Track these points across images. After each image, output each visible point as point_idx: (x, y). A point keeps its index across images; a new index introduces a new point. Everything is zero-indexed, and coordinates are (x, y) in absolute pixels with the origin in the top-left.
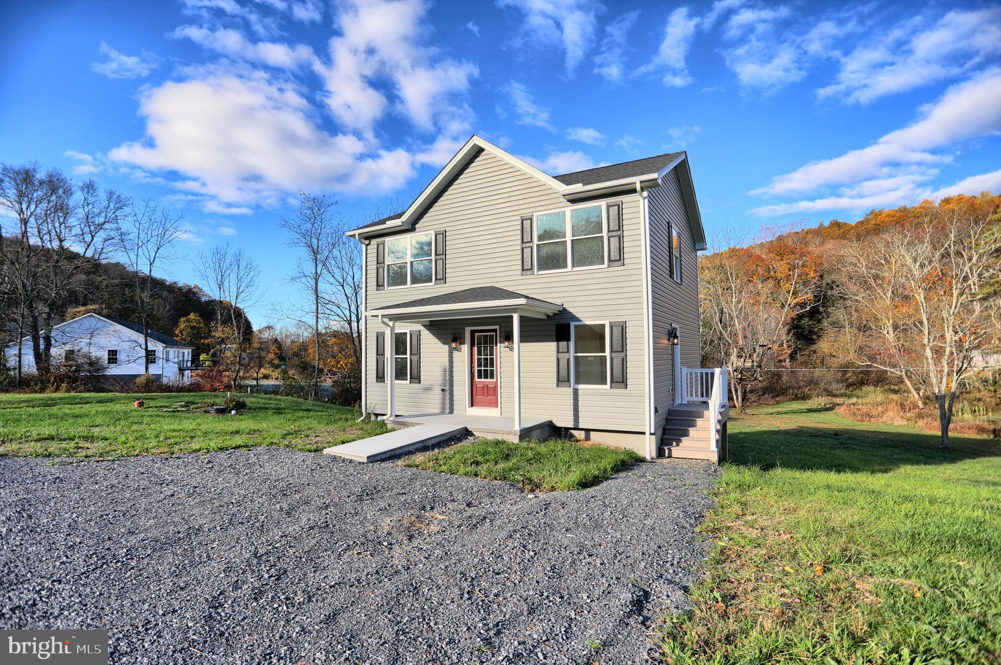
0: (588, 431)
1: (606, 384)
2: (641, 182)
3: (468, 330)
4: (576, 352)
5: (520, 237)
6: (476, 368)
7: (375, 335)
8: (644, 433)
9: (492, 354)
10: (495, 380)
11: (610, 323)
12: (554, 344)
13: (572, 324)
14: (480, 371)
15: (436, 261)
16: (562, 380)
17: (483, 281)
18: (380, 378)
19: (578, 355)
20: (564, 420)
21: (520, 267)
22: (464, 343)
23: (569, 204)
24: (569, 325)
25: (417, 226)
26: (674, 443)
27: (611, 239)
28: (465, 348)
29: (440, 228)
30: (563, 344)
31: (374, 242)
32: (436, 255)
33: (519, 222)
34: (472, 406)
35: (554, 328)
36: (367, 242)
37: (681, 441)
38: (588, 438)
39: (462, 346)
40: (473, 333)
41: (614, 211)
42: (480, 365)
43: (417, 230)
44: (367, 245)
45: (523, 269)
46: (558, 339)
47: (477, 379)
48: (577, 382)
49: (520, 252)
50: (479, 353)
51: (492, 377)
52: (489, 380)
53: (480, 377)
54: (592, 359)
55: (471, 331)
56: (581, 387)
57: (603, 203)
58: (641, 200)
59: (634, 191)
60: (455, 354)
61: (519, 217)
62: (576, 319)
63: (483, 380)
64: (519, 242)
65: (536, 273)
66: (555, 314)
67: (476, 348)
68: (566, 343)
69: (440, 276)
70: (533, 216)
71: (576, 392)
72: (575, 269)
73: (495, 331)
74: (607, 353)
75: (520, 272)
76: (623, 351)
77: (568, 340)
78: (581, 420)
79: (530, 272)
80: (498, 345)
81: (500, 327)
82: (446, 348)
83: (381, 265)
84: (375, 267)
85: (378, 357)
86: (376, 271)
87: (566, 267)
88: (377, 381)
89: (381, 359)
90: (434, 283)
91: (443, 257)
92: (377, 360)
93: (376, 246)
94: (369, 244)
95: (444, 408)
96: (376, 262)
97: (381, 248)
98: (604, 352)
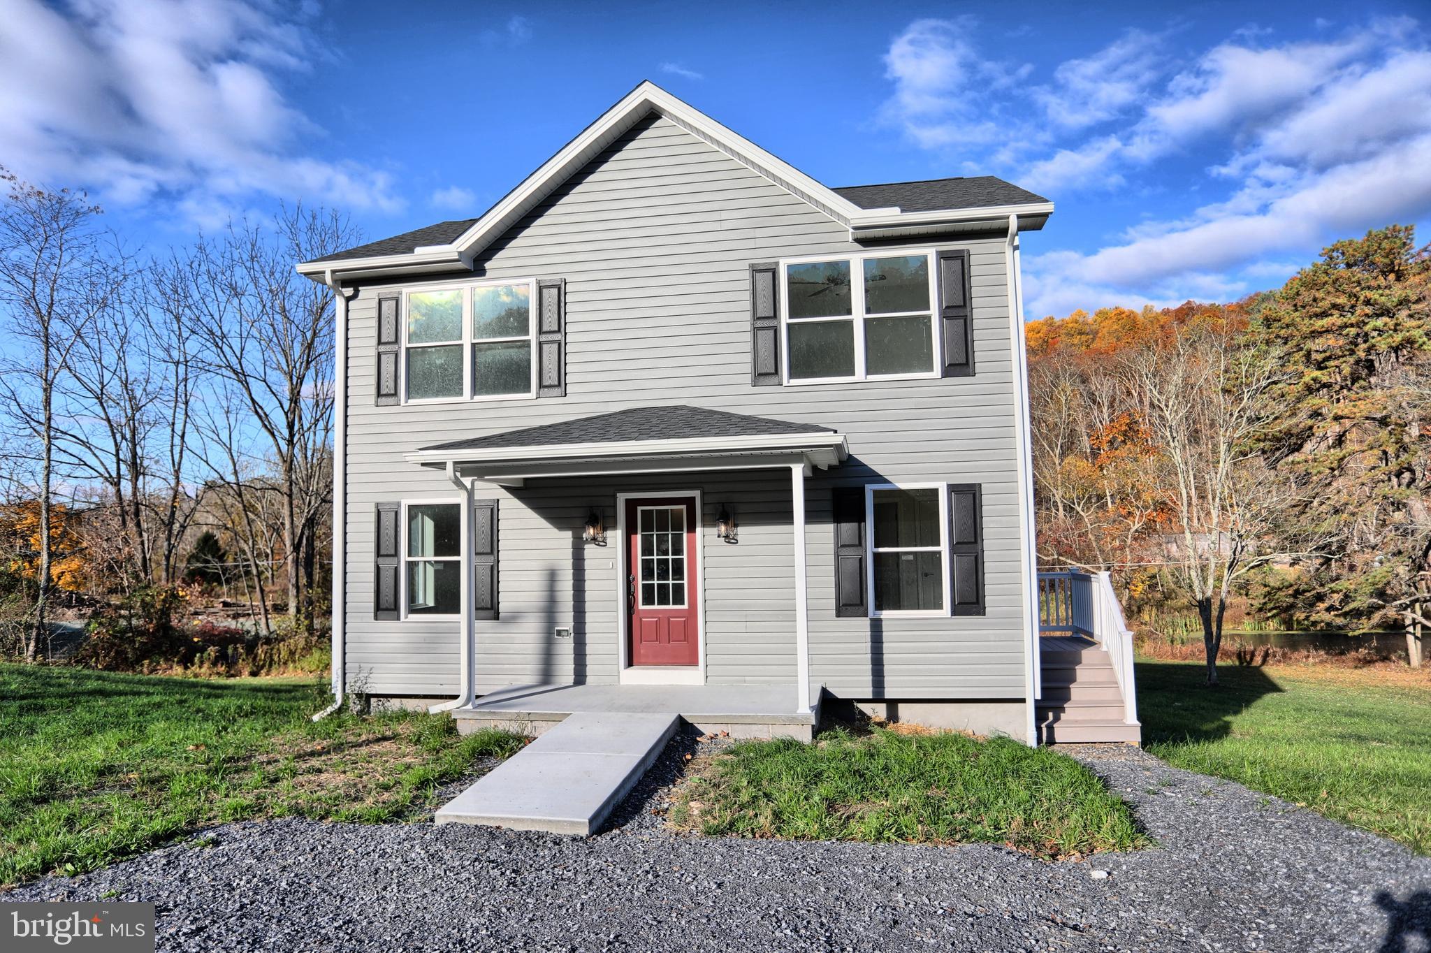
0: (893, 704)
1: (940, 607)
2: (1019, 217)
3: (622, 498)
4: (877, 545)
5: (747, 306)
6: (640, 582)
7: (373, 509)
8: (1023, 701)
9: (678, 550)
10: (686, 606)
11: (949, 487)
12: (830, 527)
13: (870, 489)
14: (648, 590)
15: (540, 345)
16: (848, 606)
17: (668, 394)
18: (385, 607)
19: (881, 550)
20: (851, 685)
21: (750, 369)
22: (614, 527)
23: (858, 247)
24: (862, 490)
25: (488, 265)
26: (1051, 715)
28: (616, 537)
29: (552, 274)
30: (848, 528)
31: (369, 294)
32: (541, 331)
33: (747, 275)
34: (630, 663)
35: (829, 495)
36: (349, 291)
37: (1063, 710)
38: (893, 716)
39: (607, 535)
40: (631, 505)
41: (952, 268)
42: (648, 573)
43: (488, 274)
44: (348, 299)
45: (758, 374)
46: (838, 518)
47: (641, 607)
48: (879, 606)
49: (748, 337)
50: (647, 550)
51: (679, 600)
52: (671, 607)
53: (648, 600)
54: (911, 557)
55: (630, 502)
56: (886, 614)
57: (930, 252)
58: (1008, 252)
59: (1002, 232)
60: (590, 551)
61: (746, 265)
62: (877, 478)
63: (656, 607)
64: (747, 317)
65: (785, 382)
66: (831, 468)
67: (639, 537)
68: (855, 525)
69: (551, 377)
70: (777, 264)
71: (876, 626)
72: (872, 378)
73: (690, 502)
74: (943, 547)
75: (749, 379)
76: (975, 542)
77: (861, 518)
78: (888, 680)
79: (772, 381)
80: (699, 530)
81: (703, 494)
82: (567, 536)
83: (389, 348)
84: (373, 352)
85: (381, 560)
86: (374, 361)
87: (853, 373)
88: (376, 618)
89: (387, 564)
90: (538, 393)
91: (559, 337)
92: (378, 569)
93: (375, 304)
94: (354, 297)
95: (547, 675)
96: (374, 341)
97: (388, 307)
98: (938, 544)
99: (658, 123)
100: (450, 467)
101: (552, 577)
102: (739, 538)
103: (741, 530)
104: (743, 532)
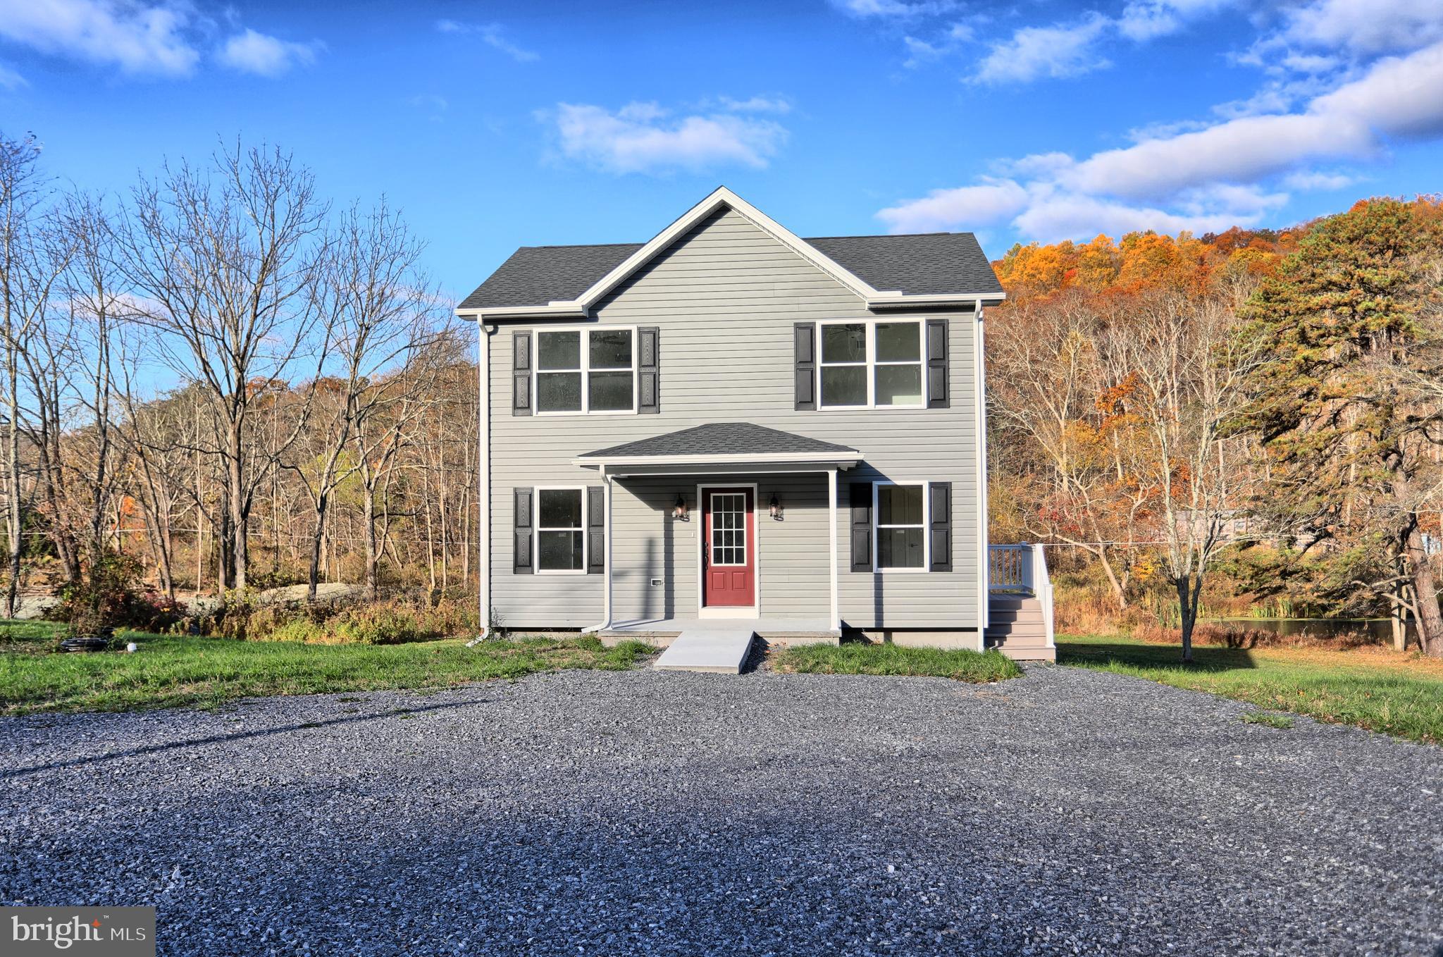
0: (888, 632)
1: (922, 565)
2: (983, 301)
3: (700, 487)
4: (880, 522)
5: (792, 352)
6: (712, 547)
7: (512, 492)
8: (975, 630)
9: (740, 524)
10: (745, 564)
11: (930, 484)
12: (848, 511)
13: (876, 484)
14: (718, 552)
15: (640, 375)
16: (860, 564)
18: (522, 566)
19: (883, 526)
20: (863, 618)
21: (793, 397)
22: (695, 508)
23: (871, 313)
24: (870, 485)
25: (599, 314)
27: (932, 370)
28: (696, 515)
29: (649, 323)
30: (860, 511)
31: (506, 331)
32: (640, 365)
33: (793, 331)
34: (705, 604)
35: (852, 488)
36: (490, 328)
39: (691, 512)
40: (706, 492)
41: (936, 331)
42: (718, 540)
43: (600, 319)
44: (490, 334)
45: (796, 401)
46: (854, 505)
47: (713, 564)
48: (880, 565)
49: (793, 375)
50: (717, 524)
51: (740, 560)
52: (734, 565)
53: (718, 560)
54: (903, 532)
55: (704, 490)
56: (885, 570)
57: (921, 319)
58: (975, 322)
59: (970, 310)
60: (677, 525)
61: (792, 323)
62: (881, 477)
63: (723, 565)
64: (792, 360)
65: (818, 408)
66: (850, 469)
67: (712, 515)
68: (865, 509)
69: (648, 399)
70: (814, 323)
71: (879, 579)
72: (879, 407)
73: (749, 491)
74: (925, 525)
75: (793, 405)
76: (946, 522)
77: (870, 505)
78: (885, 615)
79: (809, 406)
80: (756, 511)
81: (759, 486)
82: (660, 515)
83: (523, 372)
84: (510, 375)
85: (519, 530)
86: (511, 382)
87: (865, 403)
88: (515, 572)
89: (524, 533)
90: (639, 410)
91: (654, 370)
92: (516, 536)
93: (511, 338)
94: (495, 332)
95: (647, 611)
96: (511, 367)
97: (521, 342)
98: (922, 523)
99: (729, 214)
100: (602, 469)
101: (651, 543)
102: (784, 517)
103: (786, 511)
104: (787, 513)
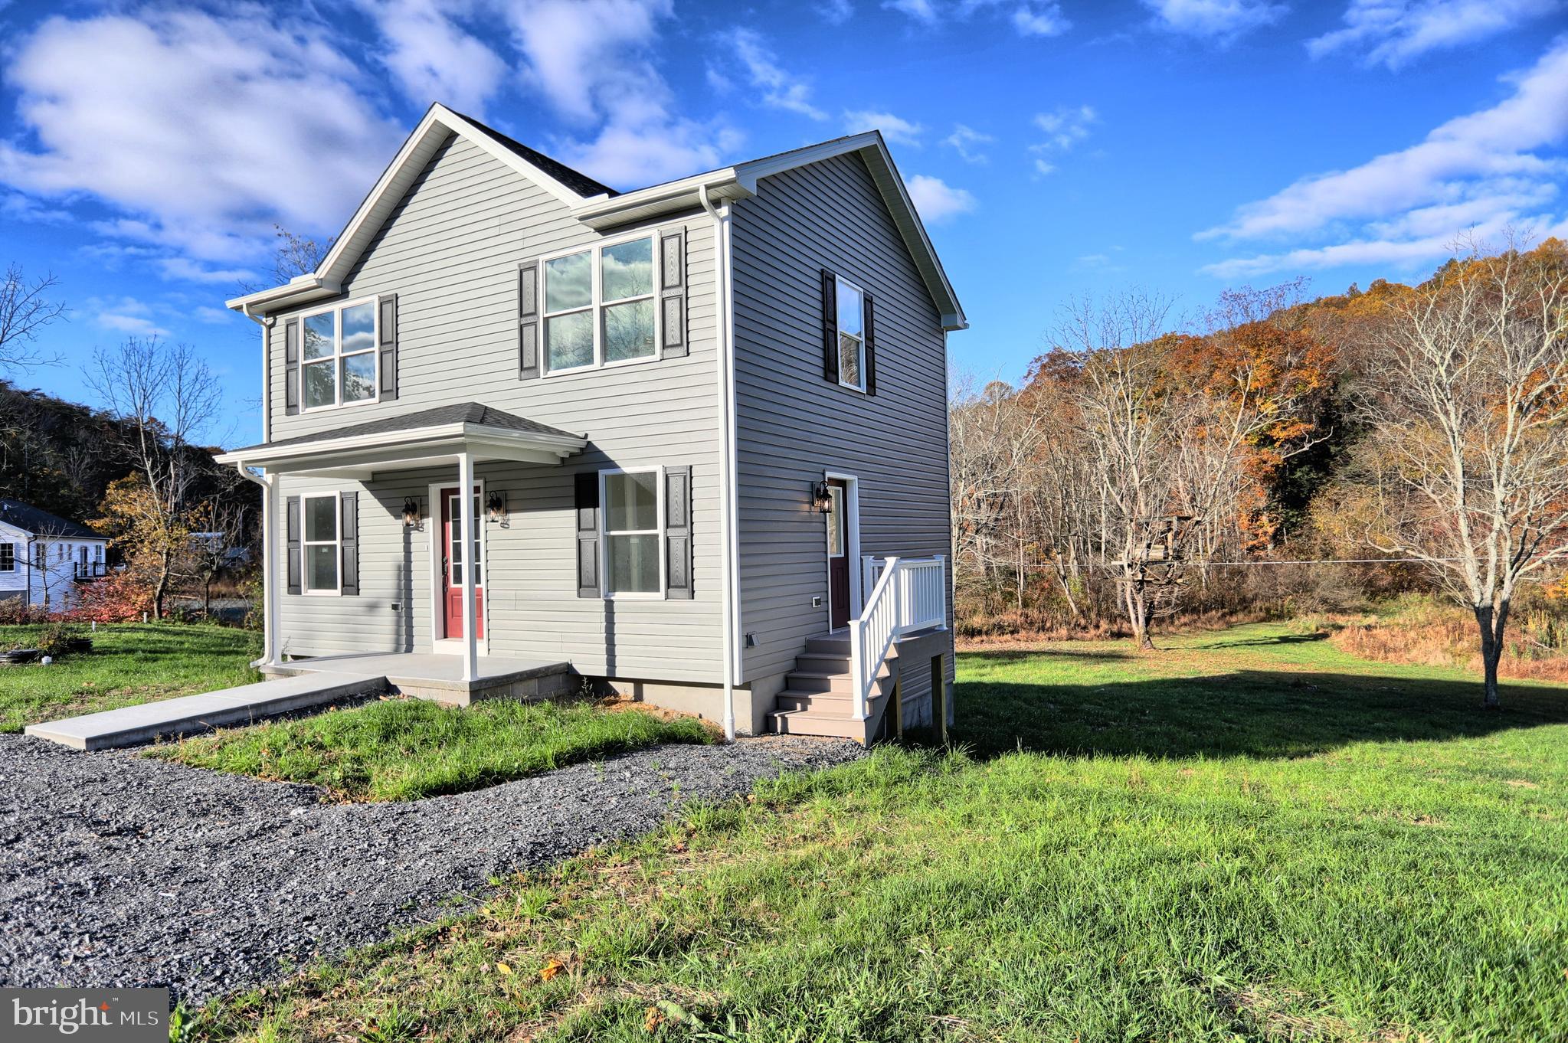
0: (638, 683)
1: (657, 589)
2: (708, 187)
3: (435, 488)
4: (608, 528)
5: (516, 305)
6: (451, 564)
8: (721, 686)
11: (665, 469)
12: (573, 513)
13: (602, 474)
14: (457, 570)
15: (381, 354)
16: (585, 585)
17: (457, 393)
18: (294, 588)
19: (613, 533)
20: (591, 665)
21: (516, 364)
22: (427, 516)
23: (598, 235)
24: (596, 475)
25: (351, 288)
26: (799, 706)
27: (668, 303)
28: (431, 524)
29: (387, 290)
30: (587, 512)
31: (282, 319)
32: (381, 343)
33: (516, 275)
34: (445, 636)
35: (572, 481)
36: (270, 321)
37: (809, 701)
38: (639, 697)
39: (425, 520)
40: (444, 495)
41: (672, 246)
42: (457, 554)
43: (351, 294)
44: (270, 327)
45: (522, 369)
46: (579, 506)
47: (452, 586)
48: (613, 587)
49: (516, 334)
50: (456, 535)
53: (458, 580)
54: (637, 541)
55: (442, 491)
56: (618, 596)
57: (654, 234)
58: (717, 224)
59: (697, 208)
60: (414, 534)
61: (515, 266)
62: (610, 464)
64: (516, 314)
65: (542, 376)
66: (572, 455)
67: (451, 523)
68: (592, 510)
69: (387, 383)
70: (537, 261)
71: (609, 606)
72: (607, 365)
74: (660, 530)
75: (516, 373)
76: (685, 526)
77: (596, 504)
78: (619, 659)
79: (532, 373)
80: (482, 516)
81: (485, 482)
82: (398, 525)
83: (292, 366)
84: (284, 370)
85: (290, 545)
86: (284, 378)
87: (592, 362)
88: (288, 593)
89: (294, 548)
90: (380, 398)
91: (392, 347)
92: (289, 552)
93: (285, 328)
94: (273, 325)
95: (398, 642)
96: (284, 361)
97: (291, 330)
98: (655, 527)
99: (454, 144)
100: (240, 465)
102: (510, 523)
103: (511, 516)
104: (515, 518)
